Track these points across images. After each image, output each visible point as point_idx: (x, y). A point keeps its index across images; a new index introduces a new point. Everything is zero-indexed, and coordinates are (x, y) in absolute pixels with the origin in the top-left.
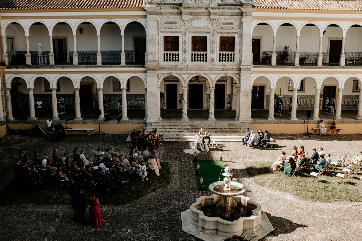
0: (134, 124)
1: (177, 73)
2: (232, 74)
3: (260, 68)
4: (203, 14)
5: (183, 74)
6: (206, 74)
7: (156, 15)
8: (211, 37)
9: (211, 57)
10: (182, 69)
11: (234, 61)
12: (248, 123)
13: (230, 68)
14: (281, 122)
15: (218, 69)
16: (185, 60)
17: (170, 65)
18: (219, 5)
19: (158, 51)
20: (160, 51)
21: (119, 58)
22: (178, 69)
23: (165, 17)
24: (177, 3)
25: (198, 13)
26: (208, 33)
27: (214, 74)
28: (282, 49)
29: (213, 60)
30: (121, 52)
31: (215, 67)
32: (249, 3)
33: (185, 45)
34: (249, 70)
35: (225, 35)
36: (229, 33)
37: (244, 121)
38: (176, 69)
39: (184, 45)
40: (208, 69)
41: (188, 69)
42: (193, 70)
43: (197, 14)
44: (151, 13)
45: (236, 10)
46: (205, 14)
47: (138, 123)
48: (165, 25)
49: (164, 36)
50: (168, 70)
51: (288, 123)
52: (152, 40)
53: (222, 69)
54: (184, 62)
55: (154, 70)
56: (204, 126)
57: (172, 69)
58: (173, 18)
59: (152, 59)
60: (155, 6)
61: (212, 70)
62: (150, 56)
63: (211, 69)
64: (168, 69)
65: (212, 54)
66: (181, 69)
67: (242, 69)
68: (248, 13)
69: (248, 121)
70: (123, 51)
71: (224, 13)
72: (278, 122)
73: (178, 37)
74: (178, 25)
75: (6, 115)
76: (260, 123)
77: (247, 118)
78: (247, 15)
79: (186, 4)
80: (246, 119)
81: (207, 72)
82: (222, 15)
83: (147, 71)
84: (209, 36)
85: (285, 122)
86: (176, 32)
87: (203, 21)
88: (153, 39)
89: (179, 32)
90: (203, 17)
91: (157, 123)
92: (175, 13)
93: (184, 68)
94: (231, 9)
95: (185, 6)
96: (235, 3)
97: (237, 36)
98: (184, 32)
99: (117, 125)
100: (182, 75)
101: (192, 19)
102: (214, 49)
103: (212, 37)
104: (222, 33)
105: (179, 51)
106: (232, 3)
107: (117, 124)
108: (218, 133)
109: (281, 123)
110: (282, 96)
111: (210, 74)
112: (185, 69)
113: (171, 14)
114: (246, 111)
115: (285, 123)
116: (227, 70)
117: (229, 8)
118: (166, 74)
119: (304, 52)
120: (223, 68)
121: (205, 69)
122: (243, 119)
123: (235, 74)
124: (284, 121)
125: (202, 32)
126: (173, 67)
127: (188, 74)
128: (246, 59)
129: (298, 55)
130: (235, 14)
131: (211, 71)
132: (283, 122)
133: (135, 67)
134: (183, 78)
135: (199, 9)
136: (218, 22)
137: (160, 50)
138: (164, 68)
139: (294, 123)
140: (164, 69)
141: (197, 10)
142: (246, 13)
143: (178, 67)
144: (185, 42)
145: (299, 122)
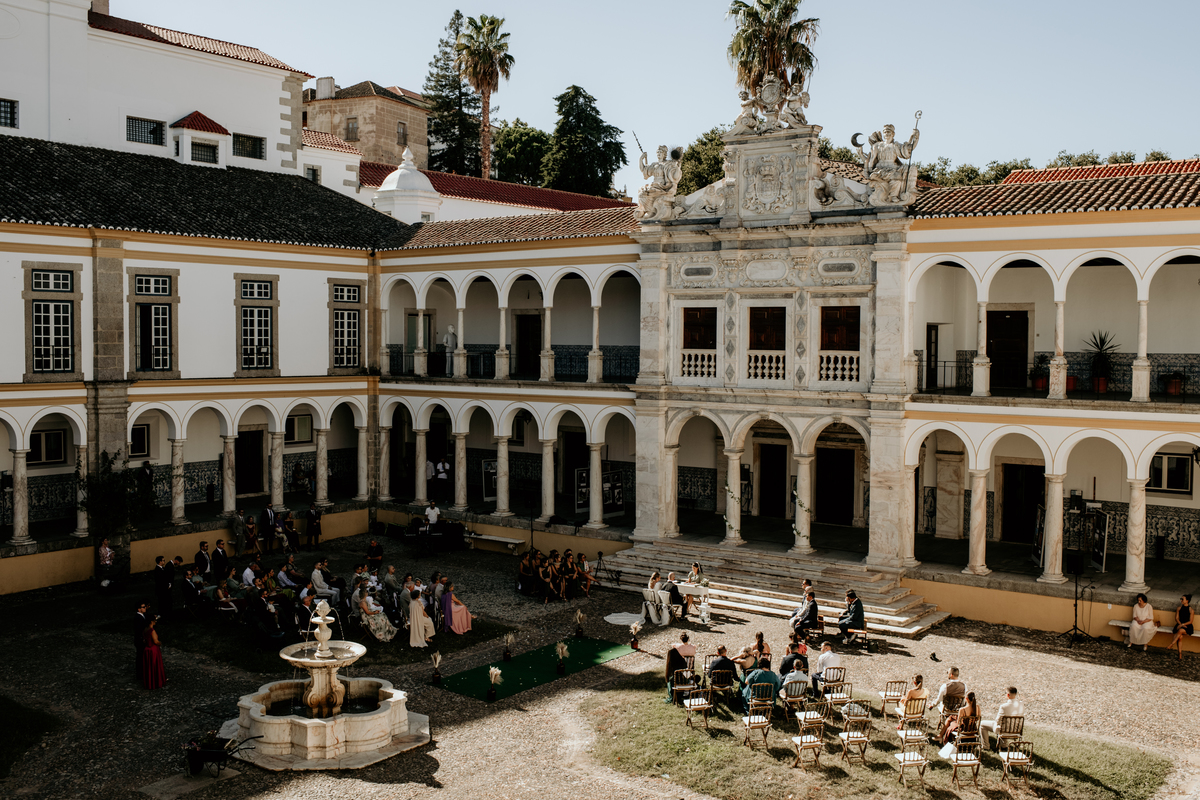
0: (606, 542)
1: (710, 410)
2: (853, 417)
3: (932, 404)
4: (775, 245)
5: (726, 412)
6: (781, 414)
7: (664, 251)
8: (795, 307)
9: (797, 367)
10: (724, 398)
11: (858, 379)
12: (893, 573)
13: (846, 401)
14: (1000, 583)
15: (815, 403)
16: (730, 373)
17: (690, 387)
18: (814, 217)
19: (668, 348)
20: (671, 349)
21: (585, 362)
22: (713, 398)
23: (685, 256)
24: (713, 217)
25: (761, 242)
26: (788, 296)
27: (803, 416)
28: (1083, 345)
29: (800, 376)
30: (590, 348)
31: (804, 394)
32: (893, 204)
33: (730, 330)
34: (894, 407)
35: (834, 302)
36: (844, 295)
37: (882, 565)
38: (708, 398)
39: (727, 332)
40: (787, 401)
41: (739, 399)
42: (751, 403)
43: (762, 245)
44: (650, 248)
45: (856, 227)
46: (780, 244)
47: (617, 537)
48: (685, 277)
49: (685, 309)
50: (690, 400)
51: (1022, 592)
52: (649, 319)
53: (826, 403)
54: (727, 380)
55: (652, 398)
56: (757, 565)
57: (699, 397)
58: (701, 260)
59: (649, 367)
60: (659, 228)
61: (798, 405)
62: (645, 360)
63: (796, 402)
64: (690, 396)
65: (797, 358)
66: (720, 399)
67: (872, 405)
68: (890, 236)
69: (892, 567)
70: (595, 346)
71: (829, 238)
72: (992, 585)
73: (715, 310)
74: (715, 275)
75: (373, 487)
76: (933, 580)
77: (890, 556)
78: (888, 241)
79: (730, 219)
80: (886, 561)
81: (783, 409)
82: (825, 245)
83: (637, 401)
84: (790, 306)
85: (1014, 585)
86: (709, 297)
87: (775, 263)
88: (652, 315)
89: (717, 295)
90: (776, 252)
91: (652, 543)
92: (709, 244)
93: (727, 396)
94: (843, 225)
95: (728, 223)
96: (861, 207)
97: (864, 303)
98: (727, 296)
99: (573, 539)
100: (723, 416)
101: (749, 258)
102: (804, 343)
103: (798, 308)
104: (824, 296)
105: (715, 348)
106: (852, 208)
107: (572, 535)
108: (777, 590)
109: (1000, 587)
110: (1099, 505)
111: (792, 415)
112: (730, 399)
113: (698, 248)
114: (887, 534)
115: (1015, 589)
116: (839, 406)
117: (836, 225)
118: (687, 411)
119: (1186, 355)
120: (828, 400)
121: (781, 401)
122: (879, 561)
123: (861, 420)
124: (1011, 581)
125: (773, 295)
126: (699, 392)
127: (738, 412)
128: (886, 373)
129: (1057, 362)
130: (859, 241)
131: (795, 408)
132: (1008, 586)
133: (615, 389)
134: (725, 425)
135: (761, 231)
136: (813, 264)
137: (671, 345)
138: (681, 394)
139: (1045, 594)
140: (680, 396)
141: (757, 233)
142: (885, 235)
143: (711, 392)
144: (731, 324)
145: (1063, 590)
